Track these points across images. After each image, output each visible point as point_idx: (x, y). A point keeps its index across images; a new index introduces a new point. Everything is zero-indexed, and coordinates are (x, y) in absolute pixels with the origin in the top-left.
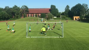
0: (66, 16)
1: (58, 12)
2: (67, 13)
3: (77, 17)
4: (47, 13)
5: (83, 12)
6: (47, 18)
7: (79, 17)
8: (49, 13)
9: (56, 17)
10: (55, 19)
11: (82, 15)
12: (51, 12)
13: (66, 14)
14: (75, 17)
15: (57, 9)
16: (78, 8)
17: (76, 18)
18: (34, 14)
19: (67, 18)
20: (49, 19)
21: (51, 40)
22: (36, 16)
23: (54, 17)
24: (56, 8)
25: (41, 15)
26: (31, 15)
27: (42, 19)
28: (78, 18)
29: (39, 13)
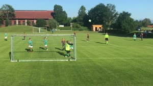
0: (80, 24)
1: (66, 17)
2: (82, 19)
3: (98, 26)
4: (47, 19)
5: (108, 18)
6: (48, 27)
7: (101, 26)
8: (52, 18)
9: (63, 26)
10: (61, 29)
11: (107, 23)
12: (54, 18)
13: (80, 21)
14: (94, 27)
15: (65, 12)
16: (99, 12)
17: (96, 28)
18: (25, 19)
19: (82, 28)
20: (52, 29)
21: (55, 66)
22: (28, 24)
23: (60, 26)
24: (63, 10)
25: (37, 22)
26: (19, 22)
27: (40, 29)
28: (100, 28)
29: (34, 19)
